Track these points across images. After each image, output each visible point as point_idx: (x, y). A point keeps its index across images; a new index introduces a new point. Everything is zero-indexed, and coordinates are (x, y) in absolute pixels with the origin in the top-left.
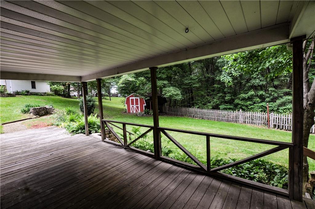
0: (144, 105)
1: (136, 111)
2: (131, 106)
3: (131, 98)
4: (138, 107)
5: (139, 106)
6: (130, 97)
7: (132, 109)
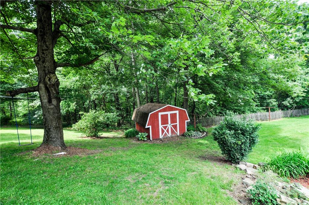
0: (186, 121)
1: (173, 132)
2: (161, 126)
3: (160, 114)
4: (175, 127)
5: (178, 123)
6: (160, 111)
7: (163, 131)
